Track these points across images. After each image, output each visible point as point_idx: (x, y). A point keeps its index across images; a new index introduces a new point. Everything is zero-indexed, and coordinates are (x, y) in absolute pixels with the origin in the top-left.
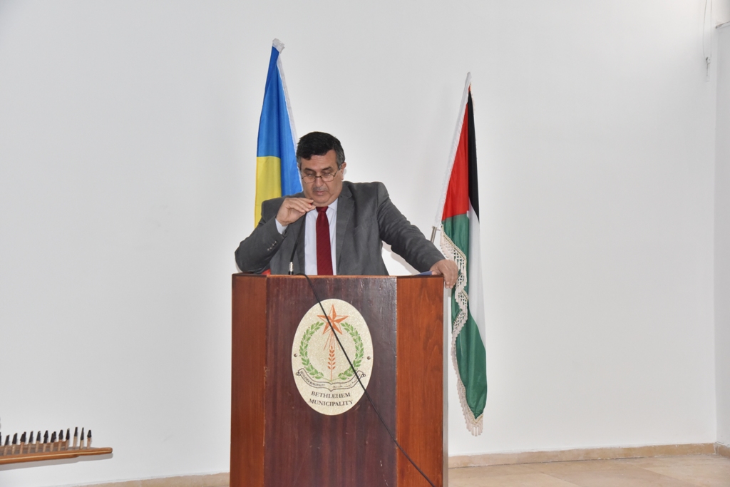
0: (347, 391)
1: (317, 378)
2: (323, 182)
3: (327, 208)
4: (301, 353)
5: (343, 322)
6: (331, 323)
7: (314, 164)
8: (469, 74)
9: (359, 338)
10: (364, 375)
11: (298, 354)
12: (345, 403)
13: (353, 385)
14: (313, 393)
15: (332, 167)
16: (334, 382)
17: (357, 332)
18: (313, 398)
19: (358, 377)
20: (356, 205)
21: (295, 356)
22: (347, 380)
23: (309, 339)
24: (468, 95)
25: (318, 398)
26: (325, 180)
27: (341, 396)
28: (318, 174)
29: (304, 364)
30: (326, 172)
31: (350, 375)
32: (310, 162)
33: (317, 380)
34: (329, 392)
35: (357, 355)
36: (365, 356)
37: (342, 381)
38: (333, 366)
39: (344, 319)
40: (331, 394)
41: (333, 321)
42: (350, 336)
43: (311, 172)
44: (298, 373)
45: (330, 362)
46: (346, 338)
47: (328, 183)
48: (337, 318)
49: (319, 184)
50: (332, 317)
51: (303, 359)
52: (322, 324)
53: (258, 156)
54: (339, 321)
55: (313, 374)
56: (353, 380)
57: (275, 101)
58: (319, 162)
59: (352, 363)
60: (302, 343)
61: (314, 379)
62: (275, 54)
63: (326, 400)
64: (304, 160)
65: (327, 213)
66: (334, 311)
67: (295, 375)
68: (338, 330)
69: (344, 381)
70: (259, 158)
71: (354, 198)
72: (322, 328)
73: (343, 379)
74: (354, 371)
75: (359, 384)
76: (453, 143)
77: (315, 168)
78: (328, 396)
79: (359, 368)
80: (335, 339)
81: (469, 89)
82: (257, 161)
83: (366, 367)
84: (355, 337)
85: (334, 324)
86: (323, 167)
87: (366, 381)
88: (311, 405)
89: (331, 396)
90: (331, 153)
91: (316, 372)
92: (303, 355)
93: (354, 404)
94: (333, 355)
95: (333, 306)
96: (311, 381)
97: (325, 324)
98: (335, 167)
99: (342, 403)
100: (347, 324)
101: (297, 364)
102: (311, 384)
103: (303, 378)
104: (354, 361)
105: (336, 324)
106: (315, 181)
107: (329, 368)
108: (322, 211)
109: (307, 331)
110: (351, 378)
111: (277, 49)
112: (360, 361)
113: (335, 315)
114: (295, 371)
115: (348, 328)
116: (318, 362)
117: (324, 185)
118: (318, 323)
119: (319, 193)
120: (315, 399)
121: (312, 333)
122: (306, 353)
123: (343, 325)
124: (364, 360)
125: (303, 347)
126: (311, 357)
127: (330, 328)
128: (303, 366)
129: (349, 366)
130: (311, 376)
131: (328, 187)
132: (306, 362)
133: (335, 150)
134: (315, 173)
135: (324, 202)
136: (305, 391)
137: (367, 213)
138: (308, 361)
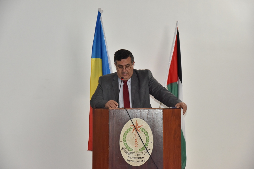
0: (142, 156)
1: (130, 151)
2: (126, 70)
3: (127, 81)
4: (123, 140)
5: (141, 127)
6: (136, 128)
7: (122, 63)
8: (177, 22)
9: (148, 134)
10: (150, 149)
11: (122, 141)
12: (142, 161)
13: (145, 153)
14: (129, 157)
15: (130, 64)
16: (137, 152)
17: (146, 132)
18: (128, 159)
19: (147, 150)
20: (139, 80)
21: (121, 142)
22: (143, 152)
23: (127, 134)
24: (177, 31)
25: (131, 159)
26: (127, 69)
27: (140, 158)
28: (124, 67)
29: (124, 145)
30: (127, 66)
31: (144, 150)
32: (121, 62)
33: (130, 152)
34: (135, 157)
35: (146, 141)
36: (150, 142)
37: (140, 152)
38: (137, 146)
39: (141, 126)
40: (136, 157)
41: (136, 127)
42: (144, 133)
43: (121, 66)
44: (122, 149)
45: (136, 144)
46: (142, 134)
47: (128, 71)
48: (138, 126)
49: (124, 71)
50: (136, 125)
51: (124, 143)
52: (132, 128)
53: (92, 58)
54: (139, 127)
55: (129, 149)
56: (145, 152)
57: (99, 35)
58: (124, 62)
59: (145, 145)
60: (124, 136)
61: (129, 151)
62: (99, 14)
63: (134, 160)
64: (118, 61)
65: (127, 83)
66: (137, 123)
67: (121, 150)
68: (139, 131)
69: (141, 152)
70: (93, 59)
71: (138, 77)
72: (132, 130)
73: (141, 151)
74: (146, 148)
75: (147, 153)
76: (171, 51)
77: (122, 64)
78: (135, 158)
79: (148, 147)
80: (137, 134)
81: (178, 28)
82: (92, 60)
83: (151, 146)
84: (146, 134)
85: (137, 128)
86: (126, 64)
87: (150, 152)
88: (127, 162)
89: (136, 158)
90: (129, 58)
91: (130, 148)
92: (124, 141)
93: (146, 161)
94: (137, 141)
95: (136, 121)
96: (128, 152)
97: (133, 128)
98: (131, 64)
99: (140, 161)
100: (142, 128)
101: (122, 145)
102: (127, 153)
103: (125, 151)
104: (146, 144)
105: (138, 128)
106: (123, 70)
107: (135, 146)
108: (125, 82)
109: (126, 131)
110: (144, 151)
111: (100, 12)
112: (148, 143)
113: (137, 125)
114: (121, 148)
115: (143, 130)
116: (130, 144)
117: (127, 71)
118: (130, 128)
119: (125, 75)
120: (129, 160)
121: (128, 132)
122: (126, 140)
123: (140, 129)
124: (150, 143)
125: (124, 138)
126: (127, 142)
127: (135, 130)
128: (124, 146)
129: (143, 146)
130: (128, 150)
131: (128, 72)
132: (126, 144)
133: (130, 56)
134: (122, 66)
135: (126, 79)
136: (125, 156)
137: (144, 84)
138: (126, 143)
